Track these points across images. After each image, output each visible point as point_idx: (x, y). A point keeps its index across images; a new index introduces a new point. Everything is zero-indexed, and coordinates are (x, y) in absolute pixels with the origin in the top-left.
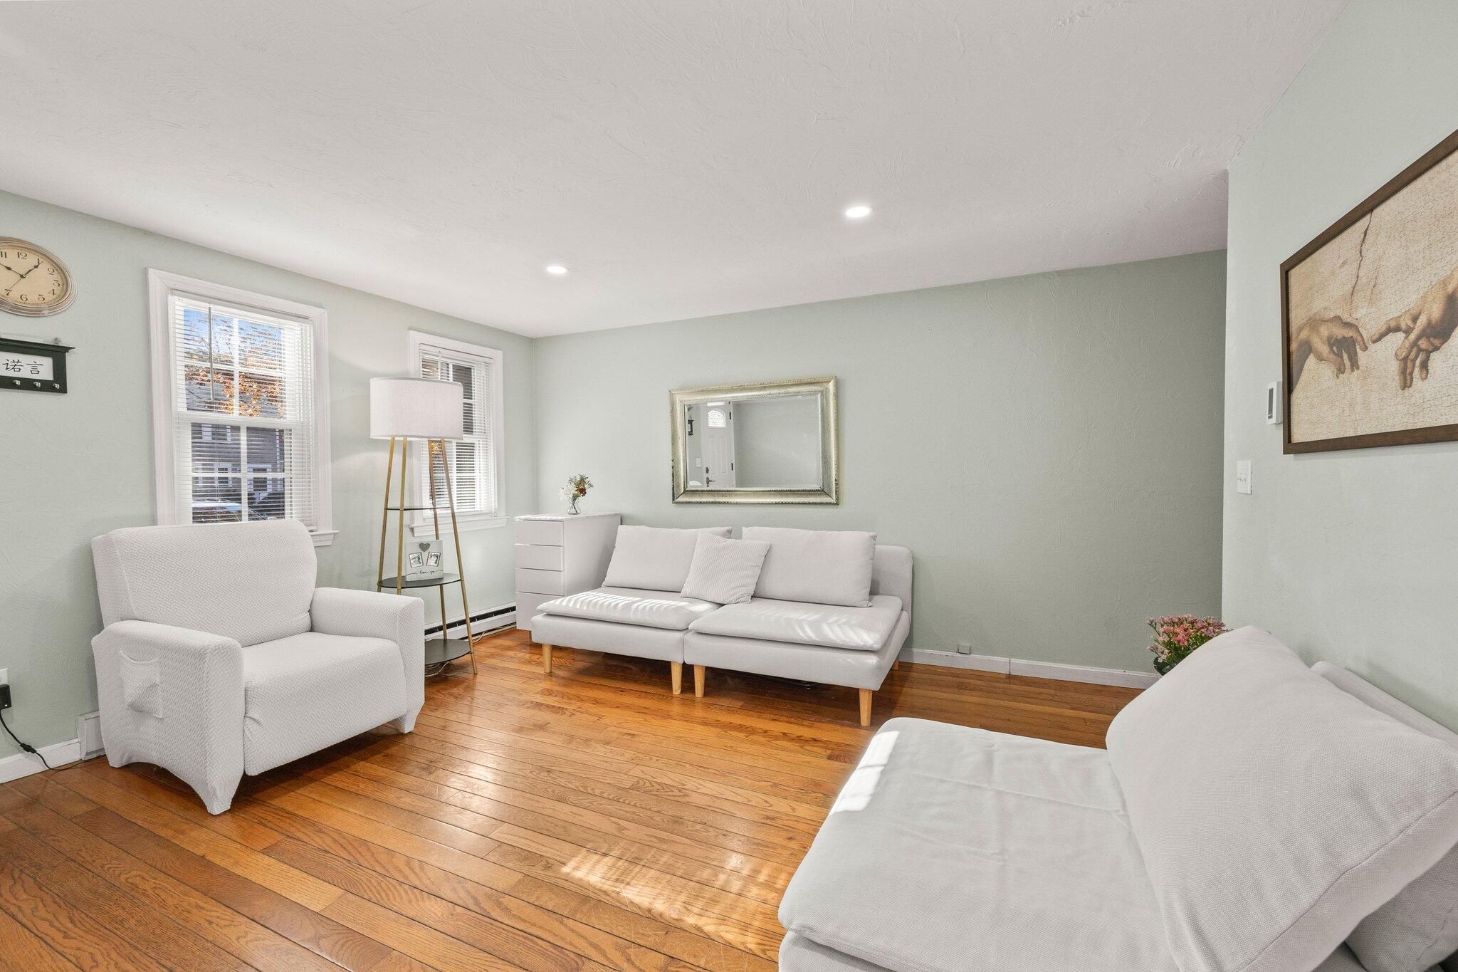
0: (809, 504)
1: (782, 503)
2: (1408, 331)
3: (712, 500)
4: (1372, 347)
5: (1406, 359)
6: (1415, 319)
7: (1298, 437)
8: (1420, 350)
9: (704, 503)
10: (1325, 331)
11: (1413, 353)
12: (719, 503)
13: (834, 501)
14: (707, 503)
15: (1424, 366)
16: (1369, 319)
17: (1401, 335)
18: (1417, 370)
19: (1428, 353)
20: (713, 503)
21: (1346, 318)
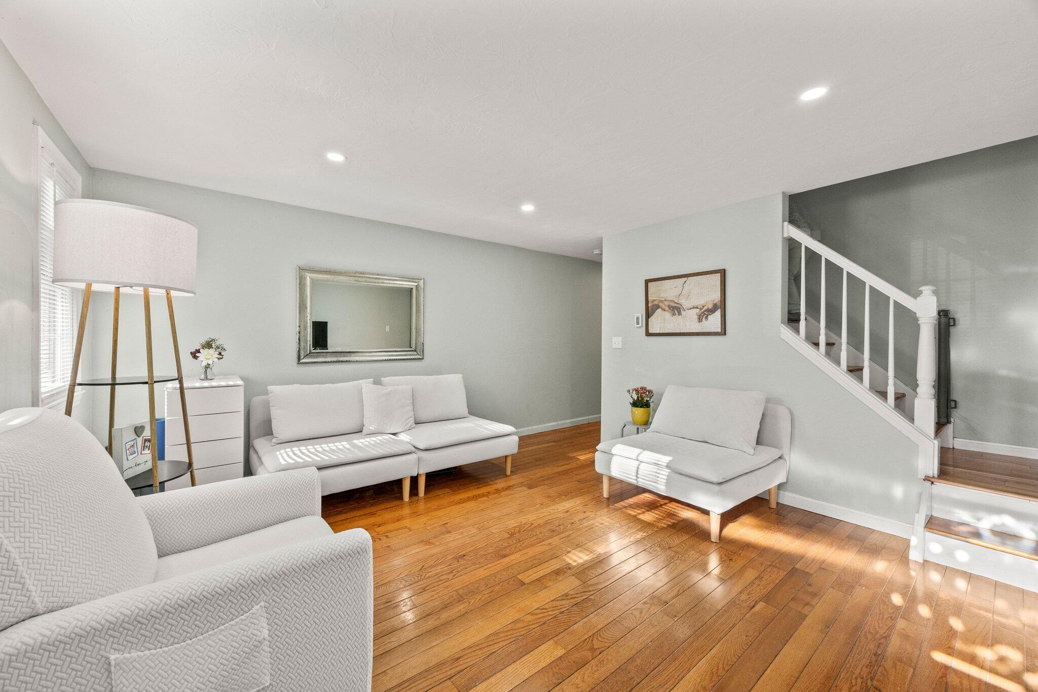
0: (407, 359)
1: (390, 360)
2: (701, 309)
3: (335, 359)
4: (687, 311)
5: (700, 315)
6: (703, 307)
7: (650, 332)
8: (705, 314)
9: (329, 362)
10: (667, 303)
11: (703, 315)
12: (342, 362)
13: (422, 357)
14: (331, 362)
15: (706, 318)
16: (685, 303)
17: (698, 310)
18: (704, 318)
19: (708, 315)
20: (336, 362)
21: (676, 301)
